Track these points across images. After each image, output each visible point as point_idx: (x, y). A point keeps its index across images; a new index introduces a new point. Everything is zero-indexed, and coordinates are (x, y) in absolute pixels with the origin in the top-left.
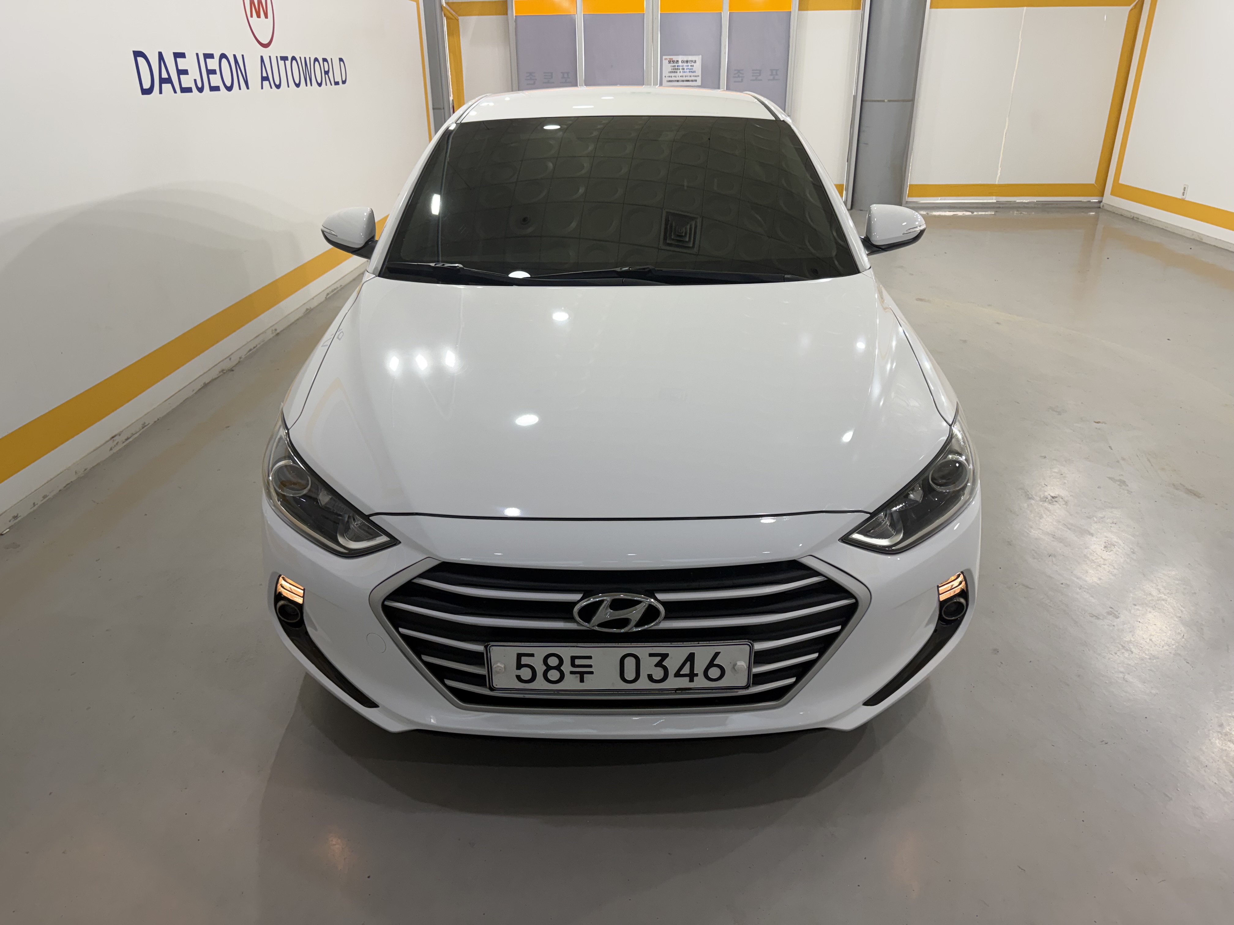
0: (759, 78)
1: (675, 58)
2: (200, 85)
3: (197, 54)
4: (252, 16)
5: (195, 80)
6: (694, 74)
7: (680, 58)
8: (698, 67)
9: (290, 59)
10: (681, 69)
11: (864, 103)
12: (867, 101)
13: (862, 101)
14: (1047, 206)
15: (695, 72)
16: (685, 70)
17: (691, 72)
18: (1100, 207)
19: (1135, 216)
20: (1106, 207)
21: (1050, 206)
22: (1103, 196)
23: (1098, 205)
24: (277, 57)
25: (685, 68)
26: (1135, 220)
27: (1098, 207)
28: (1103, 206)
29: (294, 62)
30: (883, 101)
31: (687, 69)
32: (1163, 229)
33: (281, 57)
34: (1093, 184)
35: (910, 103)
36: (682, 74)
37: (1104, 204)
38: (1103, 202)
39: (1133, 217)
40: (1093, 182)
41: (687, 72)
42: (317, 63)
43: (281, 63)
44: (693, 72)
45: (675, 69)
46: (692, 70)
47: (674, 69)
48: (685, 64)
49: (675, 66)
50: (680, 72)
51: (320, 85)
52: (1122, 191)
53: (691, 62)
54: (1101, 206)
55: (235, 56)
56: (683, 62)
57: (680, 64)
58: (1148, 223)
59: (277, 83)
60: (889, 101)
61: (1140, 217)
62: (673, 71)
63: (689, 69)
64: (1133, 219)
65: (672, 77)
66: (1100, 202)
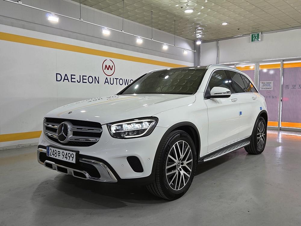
0: (295, 88)
2: (79, 81)
3: (80, 76)
4: (105, 69)
5: (77, 80)
6: (270, 87)
8: (272, 84)
9: (119, 79)
33: (115, 78)
36: (266, 87)
53: (269, 83)
55: (95, 77)
57: (266, 83)
59: (112, 83)
65: (263, 87)
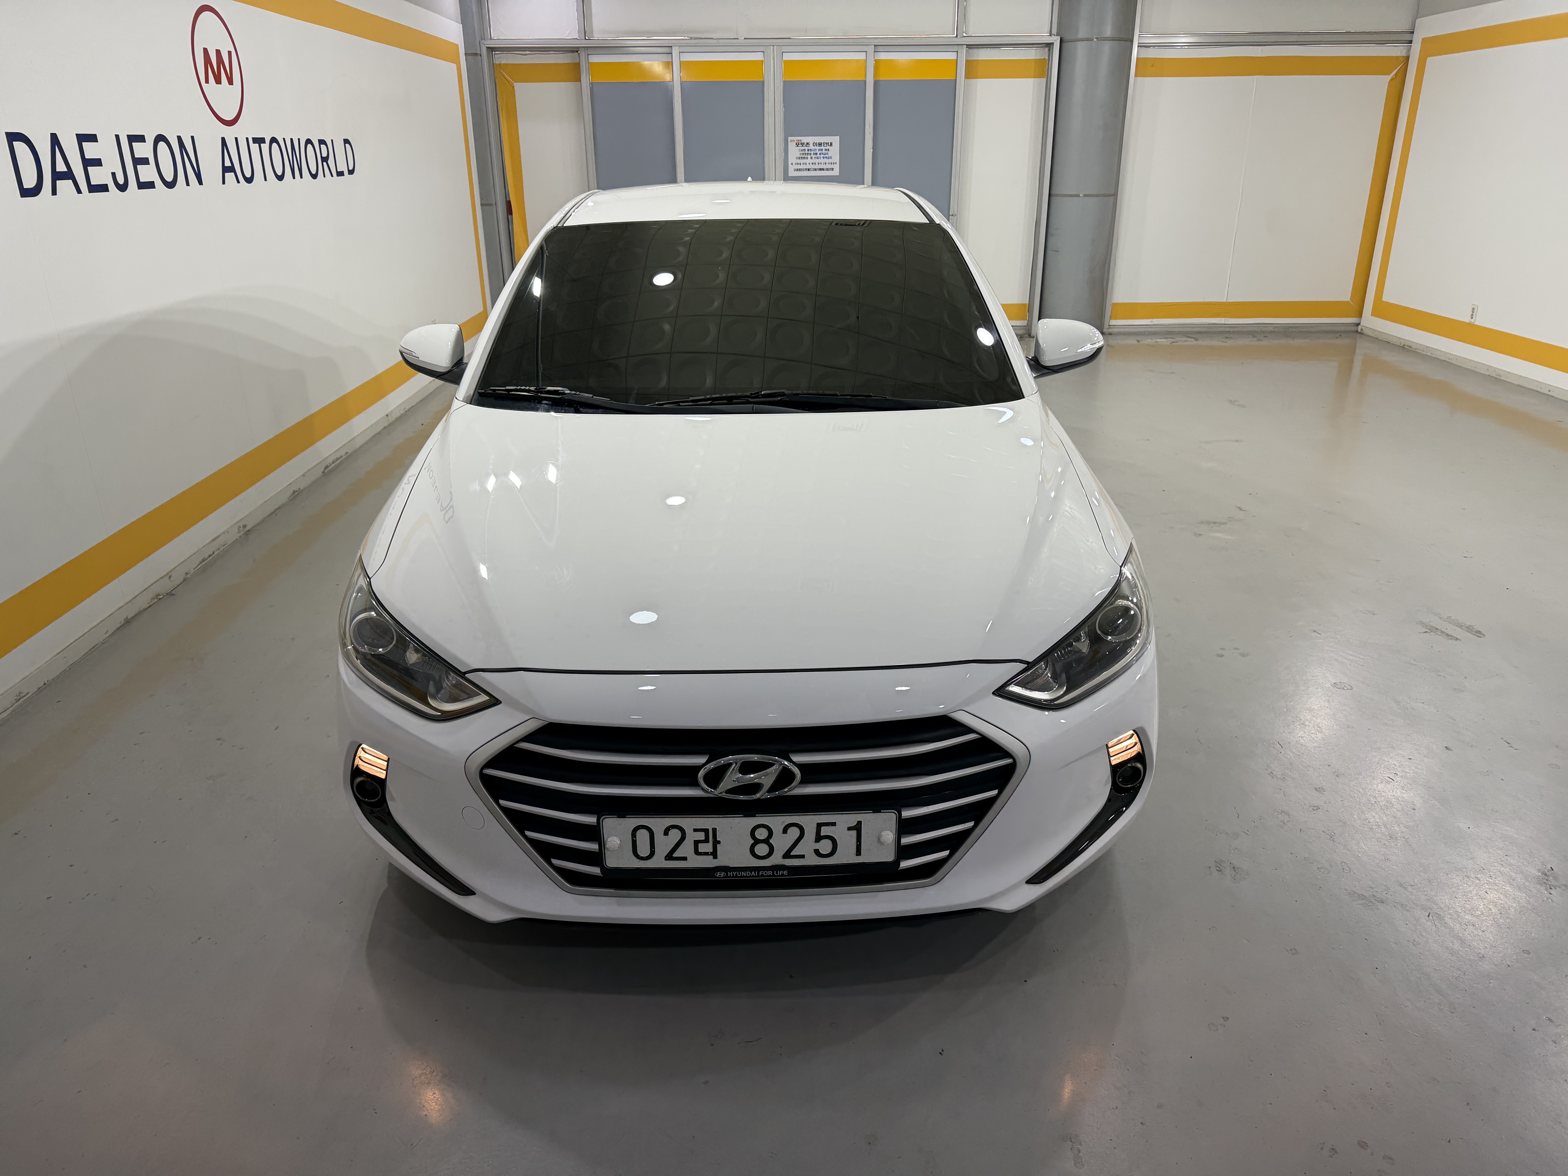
1: (805, 140)
2: (121, 181)
3: (117, 137)
4: (207, 81)
5: (114, 174)
6: (830, 161)
7: (811, 140)
8: (835, 152)
9: (268, 141)
10: (812, 154)
11: (1052, 198)
12: (1057, 195)
13: (1050, 195)
14: (1291, 329)
15: (831, 158)
16: (818, 155)
17: (826, 157)
18: (1357, 331)
19: (1406, 344)
20: (1366, 331)
21: (1294, 330)
22: (1360, 315)
23: (1354, 328)
24: (247, 139)
25: (818, 153)
26: (1405, 348)
27: (1355, 331)
28: (1362, 329)
29: (275, 145)
30: (1079, 196)
31: (820, 154)
32: (1445, 361)
33: (253, 138)
34: (1349, 301)
35: (1112, 198)
36: (814, 161)
37: (1364, 328)
38: (1361, 324)
39: (1404, 345)
40: (1348, 299)
41: (820, 157)
42: (309, 146)
43: (254, 147)
44: (829, 158)
45: (805, 154)
46: (827, 156)
47: (803, 154)
48: (818, 148)
49: (805, 150)
50: (811, 158)
51: (314, 176)
52: (1384, 310)
53: (826, 145)
54: (1359, 330)
55: (179, 138)
56: (815, 144)
57: (811, 147)
58: (1424, 353)
59: (248, 175)
60: (1085, 196)
61: (1414, 346)
62: (801, 156)
63: (822, 153)
64: (1403, 347)
65: (800, 164)
66: (1358, 324)
